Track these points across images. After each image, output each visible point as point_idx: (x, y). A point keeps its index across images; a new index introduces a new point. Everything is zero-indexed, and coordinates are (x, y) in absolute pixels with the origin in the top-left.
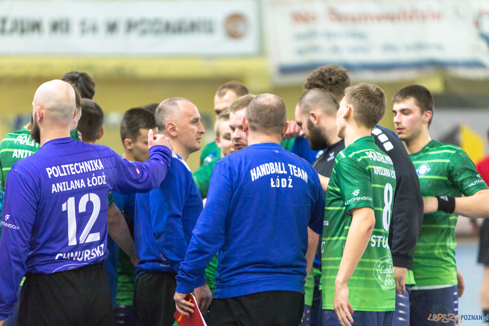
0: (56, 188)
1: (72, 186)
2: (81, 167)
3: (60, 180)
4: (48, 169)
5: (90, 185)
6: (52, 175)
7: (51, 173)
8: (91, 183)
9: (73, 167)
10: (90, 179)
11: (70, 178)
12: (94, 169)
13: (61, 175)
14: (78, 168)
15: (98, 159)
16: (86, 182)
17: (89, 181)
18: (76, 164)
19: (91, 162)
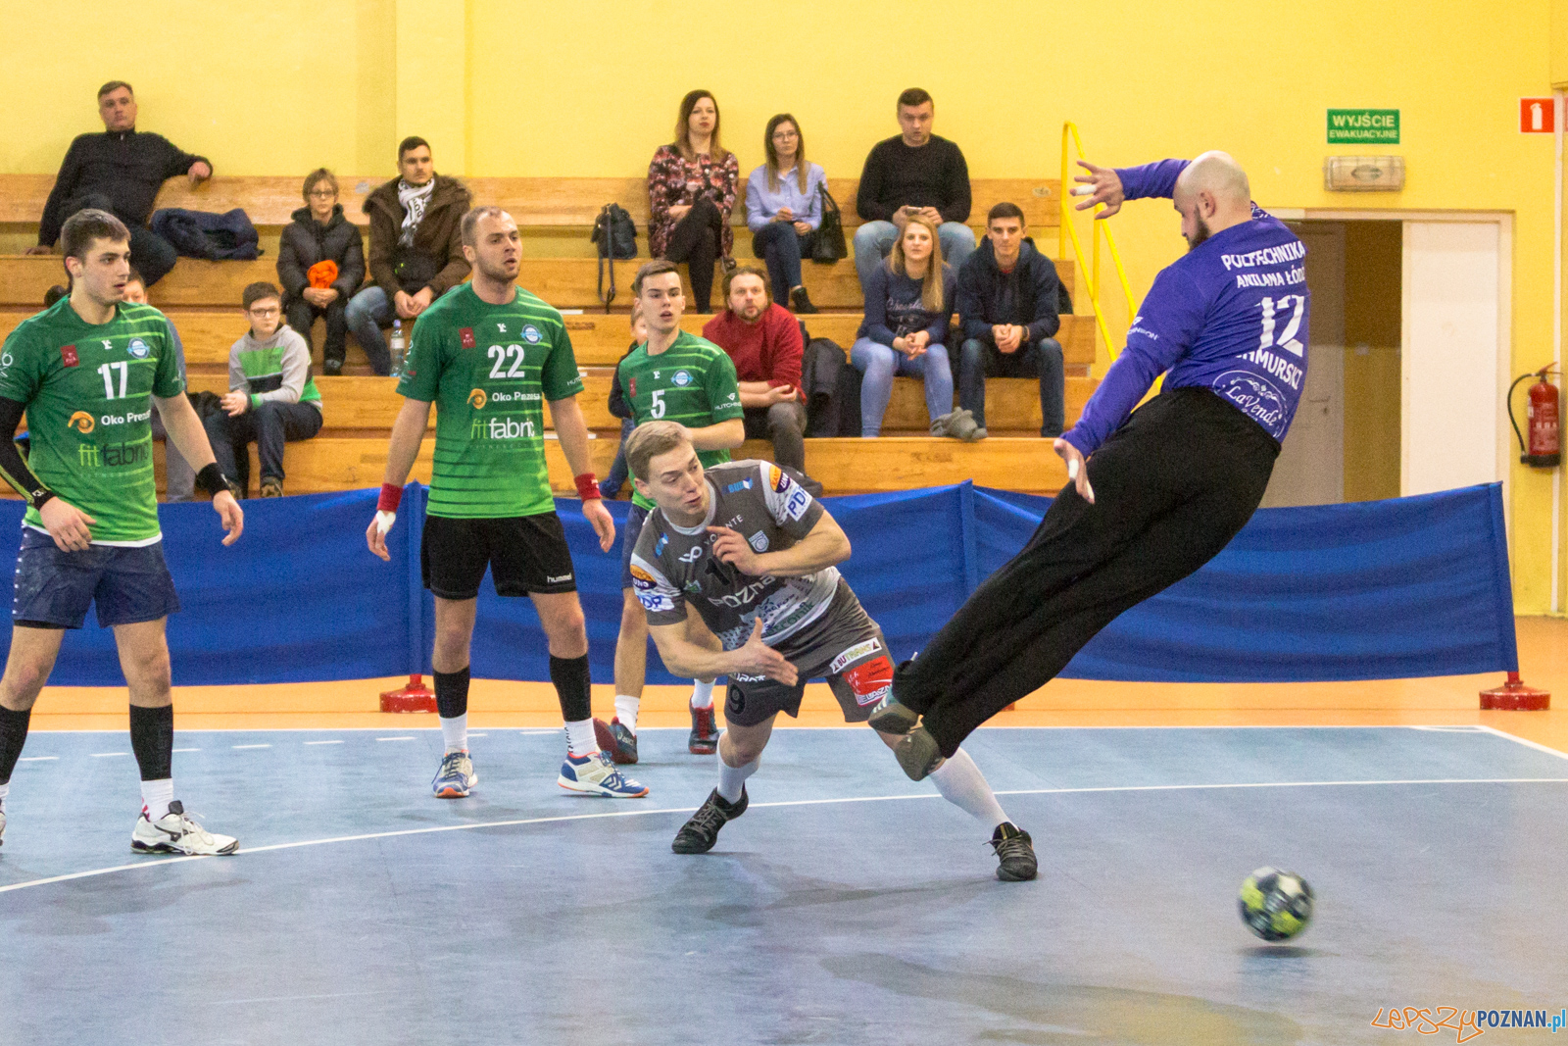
0: (1244, 281)
1: (1267, 281)
2: (1274, 255)
3: (1245, 271)
4: (1224, 257)
5: (1290, 283)
6: (1232, 266)
7: (1229, 263)
8: (1291, 279)
9: (1262, 255)
10: (1290, 273)
11: (1262, 269)
12: (1292, 258)
13: (1246, 265)
14: (1270, 256)
15: (1296, 240)
16: (1285, 278)
17: (1288, 277)
18: (1266, 251)
19: (1287, 246)
